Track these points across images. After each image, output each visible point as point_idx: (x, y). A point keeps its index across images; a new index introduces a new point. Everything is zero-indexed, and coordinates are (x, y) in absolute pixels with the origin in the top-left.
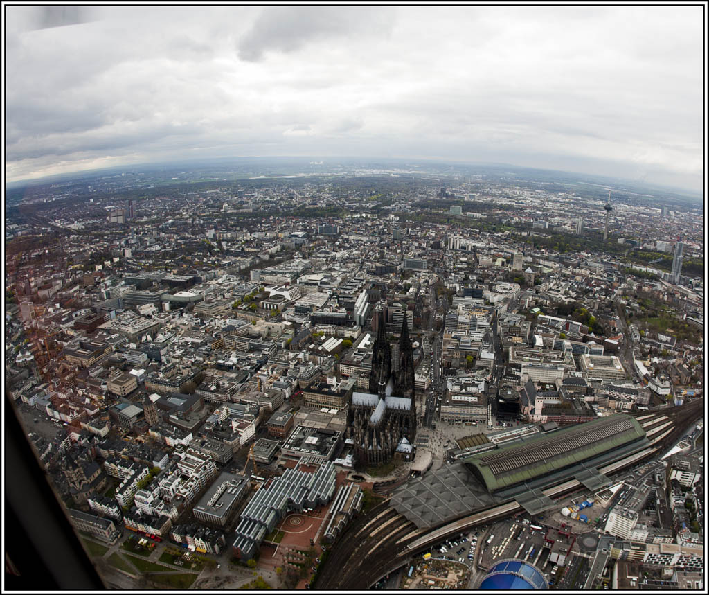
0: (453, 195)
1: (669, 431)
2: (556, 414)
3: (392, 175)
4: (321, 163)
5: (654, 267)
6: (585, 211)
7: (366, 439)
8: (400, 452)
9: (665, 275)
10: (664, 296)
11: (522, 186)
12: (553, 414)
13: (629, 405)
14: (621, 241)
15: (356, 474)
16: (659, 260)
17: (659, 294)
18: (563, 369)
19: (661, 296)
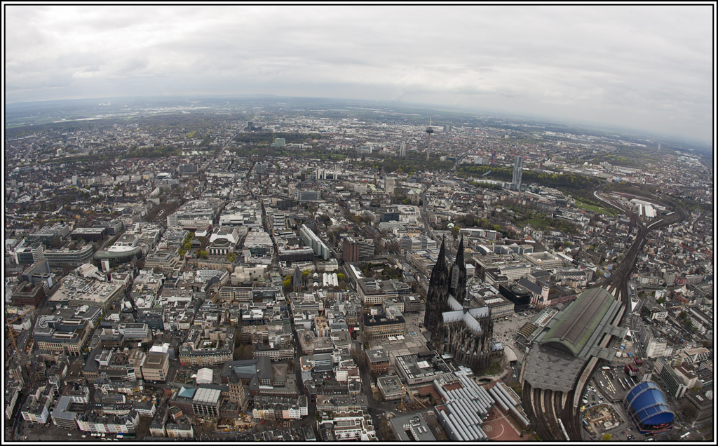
0: (260, 128)
1: (620, 295)
2: (556, 298)
3: (184, 112)
4: (109, 104)
5: (489, 179)
6: (383, 134)
7: (473, 345)
8: (496, 350)
9: (505, 184)
10: (522, 201)
11: (307, 115)
12: (554, 298)
13: (584, 283)
14: (443, 158)
15: (479, 379)
16: (487, 173)
17: (517, 201)
18: (529, 266)
19: (520, 202)
